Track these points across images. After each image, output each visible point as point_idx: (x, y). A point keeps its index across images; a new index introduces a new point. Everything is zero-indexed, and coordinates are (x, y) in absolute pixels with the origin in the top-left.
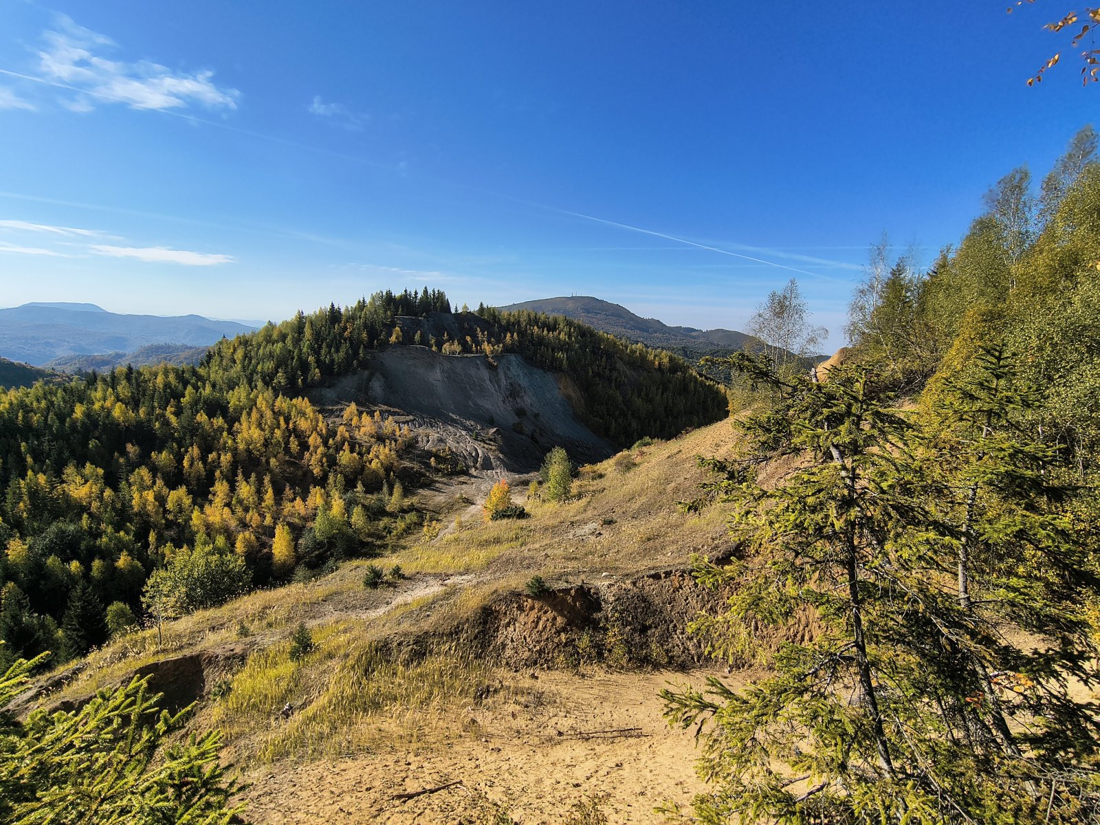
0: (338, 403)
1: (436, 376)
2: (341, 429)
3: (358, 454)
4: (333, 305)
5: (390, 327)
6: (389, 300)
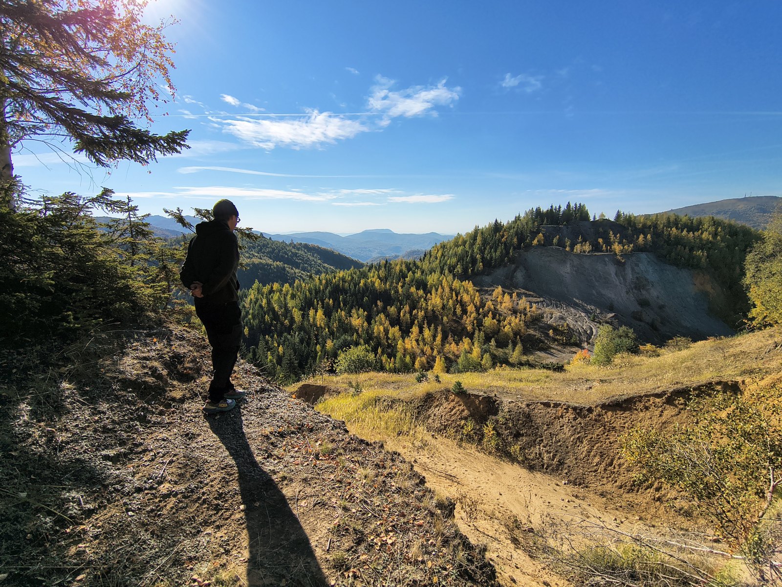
2: (489, 303)
3: (497, 320)
4: (496, 221)
5: (534, 234)
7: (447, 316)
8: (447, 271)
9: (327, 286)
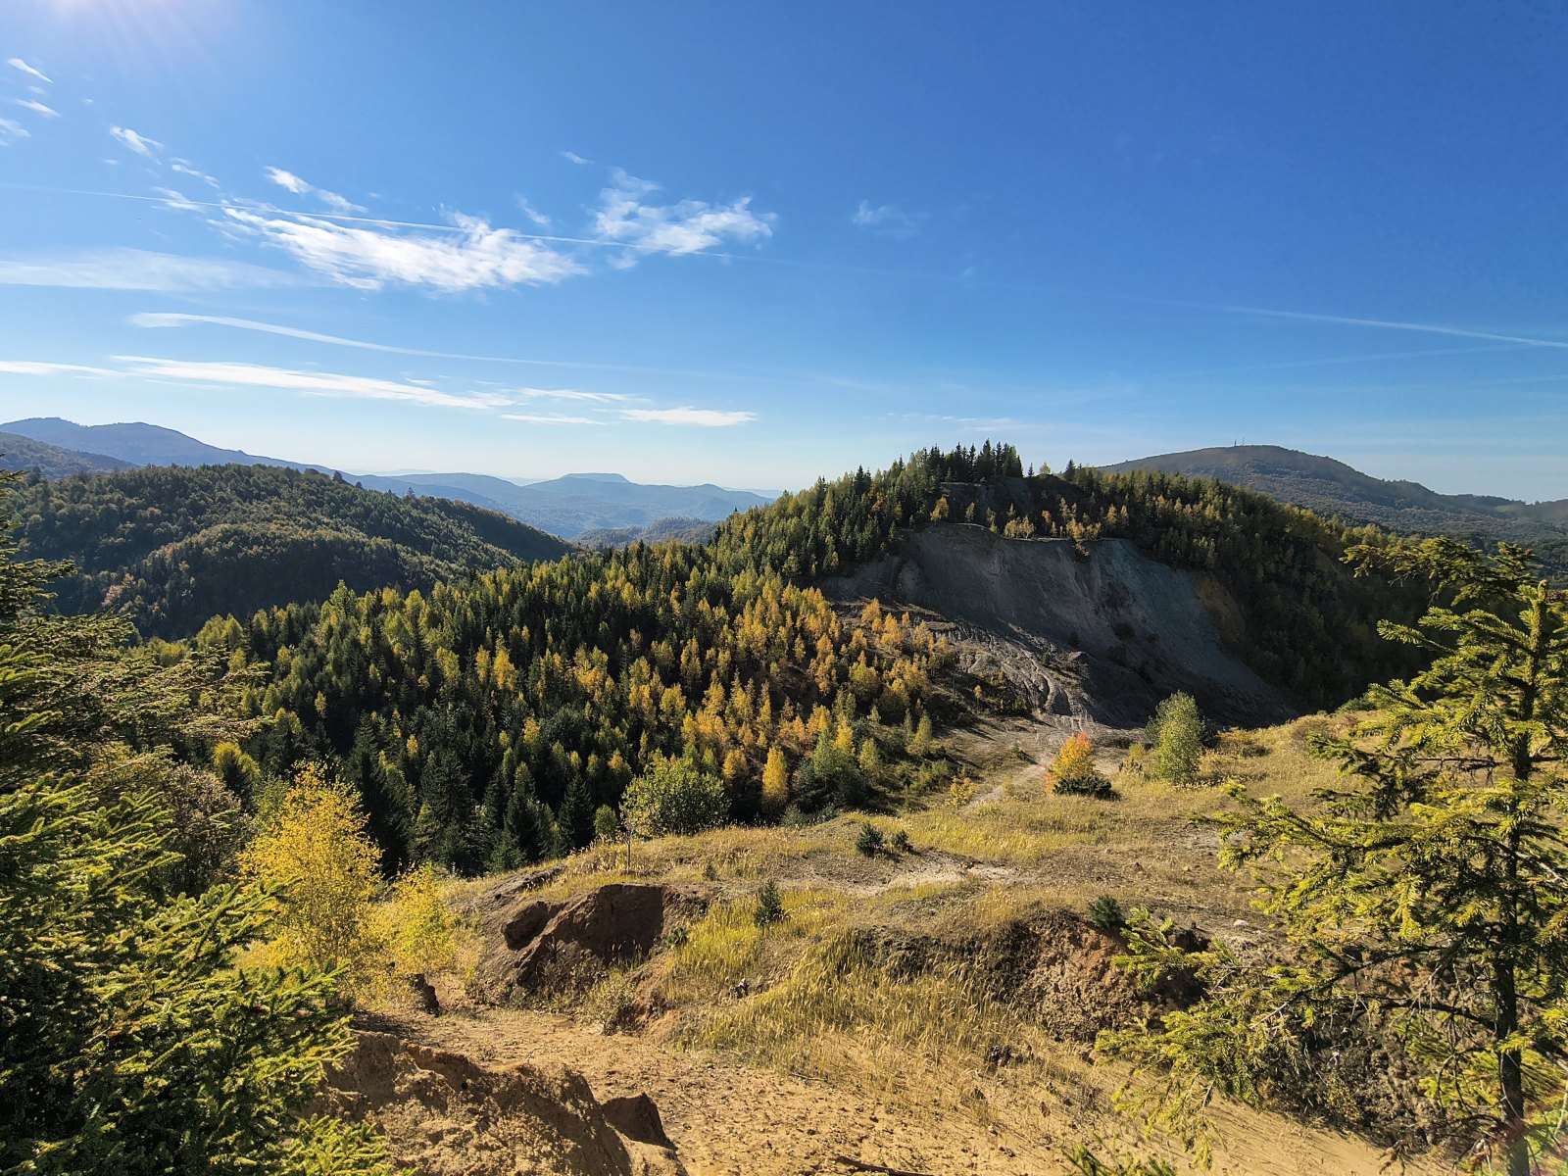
0: (857, 598)
1: (992, 569)
2: (858, 634)
3: (876, 669)
4: (861, 469)
5: (932, 498)
6: (934, 460)
7: (777, 661)
8: (768, 568)
9: (515, 599)
